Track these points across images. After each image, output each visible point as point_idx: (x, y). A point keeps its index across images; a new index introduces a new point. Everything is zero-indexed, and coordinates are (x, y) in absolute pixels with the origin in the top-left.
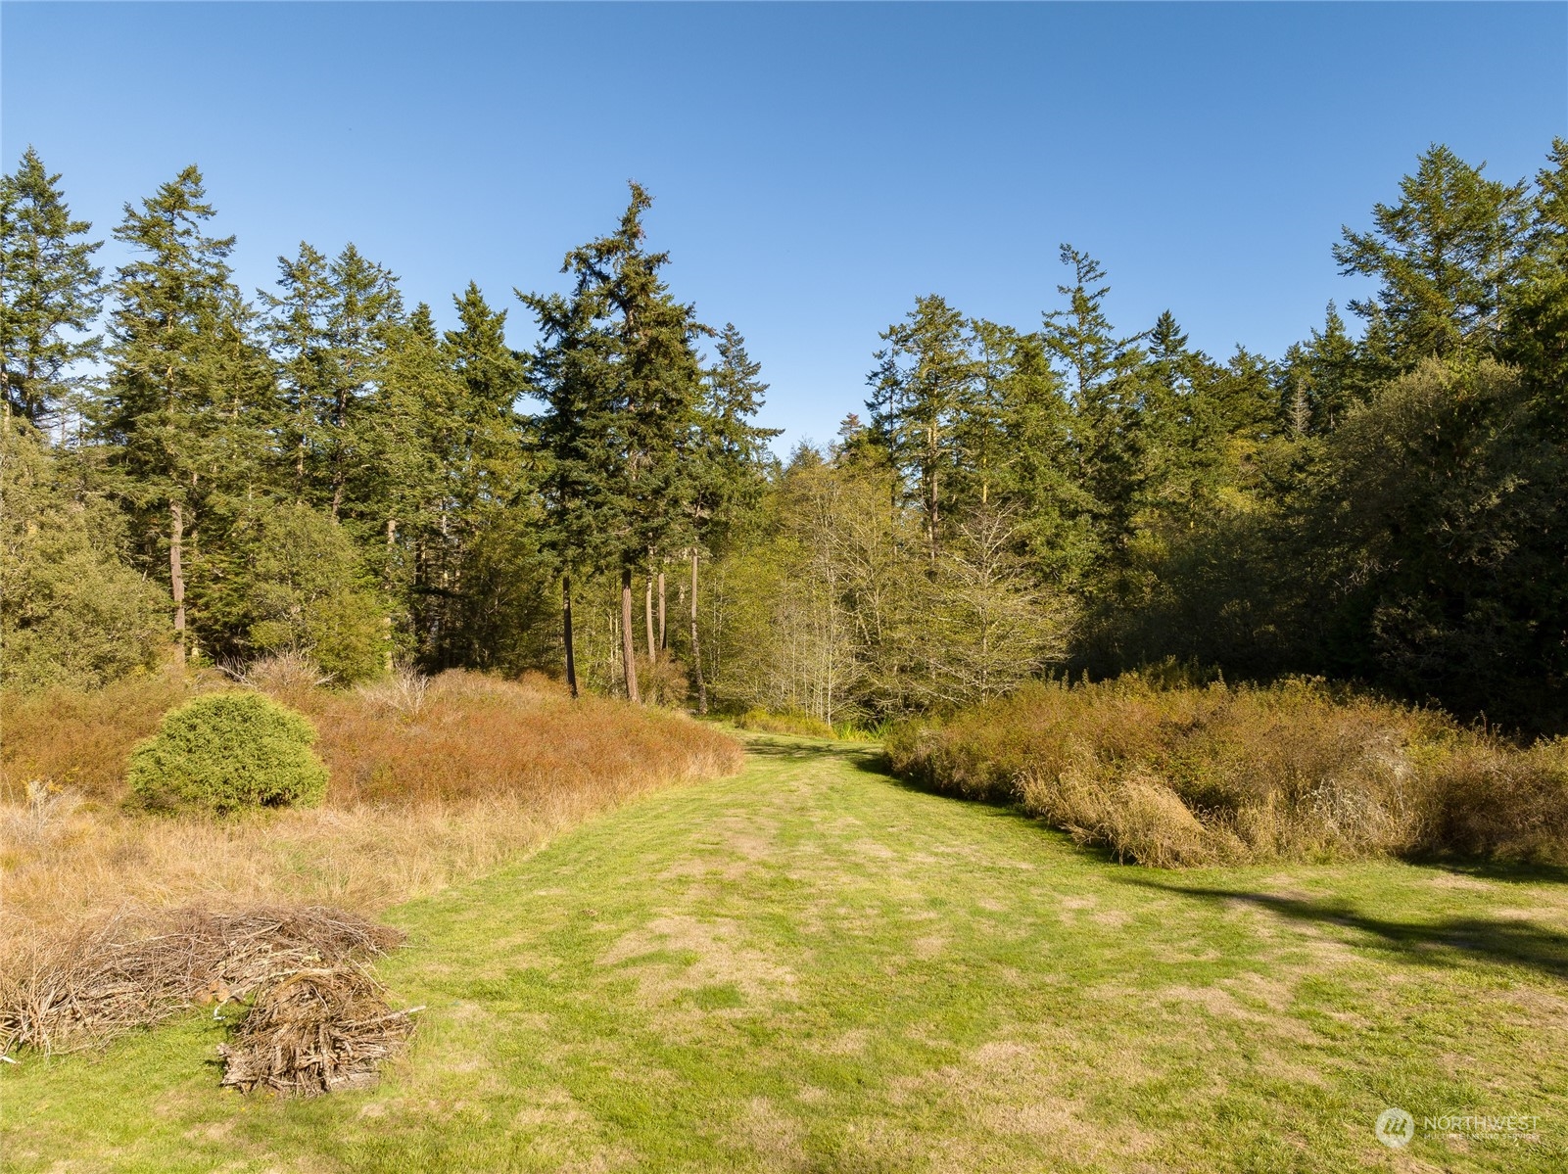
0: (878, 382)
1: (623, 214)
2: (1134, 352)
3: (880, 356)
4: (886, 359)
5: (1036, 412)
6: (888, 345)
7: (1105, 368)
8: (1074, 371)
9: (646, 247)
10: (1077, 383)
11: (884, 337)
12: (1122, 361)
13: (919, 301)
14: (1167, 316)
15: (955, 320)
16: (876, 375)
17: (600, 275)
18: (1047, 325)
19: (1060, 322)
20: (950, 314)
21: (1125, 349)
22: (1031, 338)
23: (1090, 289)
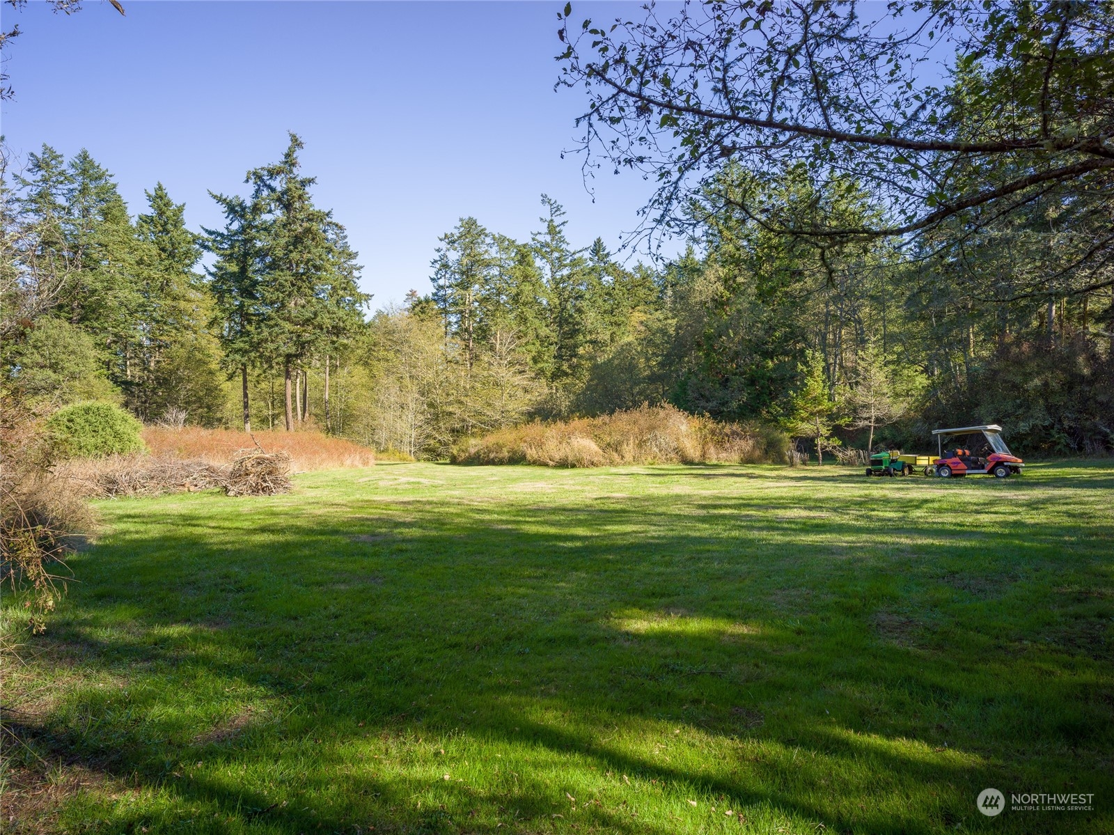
0: (438, 266)
1: (286, 151)
2: (580, 258)
3: (438, 250)
4: (442, 253)
5: (527, 288)
6: (444, 245)
7: (565, 266)
8: (548, 267)
9: (301, 173)
10: (550, 274)
11: (441, 240)
12: (574, 263)
13: (461, 220)
14: (599, 240)
15: (482, 232)
16: (436, 261)
17: (269, 187)
18: (533, 239)
19: (541, 238)
20: (480, 229)
21: (576, 256)
22: (525, 246)
23: (557, 221)
